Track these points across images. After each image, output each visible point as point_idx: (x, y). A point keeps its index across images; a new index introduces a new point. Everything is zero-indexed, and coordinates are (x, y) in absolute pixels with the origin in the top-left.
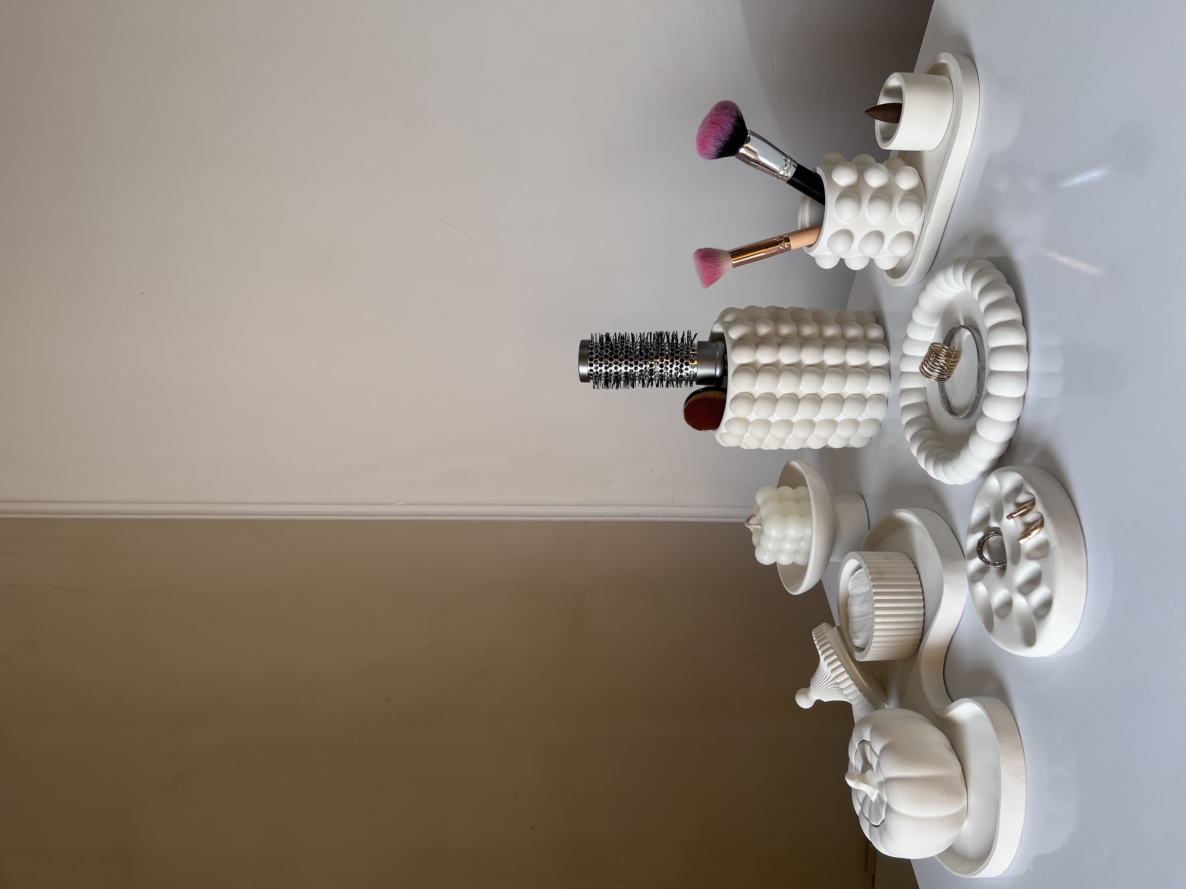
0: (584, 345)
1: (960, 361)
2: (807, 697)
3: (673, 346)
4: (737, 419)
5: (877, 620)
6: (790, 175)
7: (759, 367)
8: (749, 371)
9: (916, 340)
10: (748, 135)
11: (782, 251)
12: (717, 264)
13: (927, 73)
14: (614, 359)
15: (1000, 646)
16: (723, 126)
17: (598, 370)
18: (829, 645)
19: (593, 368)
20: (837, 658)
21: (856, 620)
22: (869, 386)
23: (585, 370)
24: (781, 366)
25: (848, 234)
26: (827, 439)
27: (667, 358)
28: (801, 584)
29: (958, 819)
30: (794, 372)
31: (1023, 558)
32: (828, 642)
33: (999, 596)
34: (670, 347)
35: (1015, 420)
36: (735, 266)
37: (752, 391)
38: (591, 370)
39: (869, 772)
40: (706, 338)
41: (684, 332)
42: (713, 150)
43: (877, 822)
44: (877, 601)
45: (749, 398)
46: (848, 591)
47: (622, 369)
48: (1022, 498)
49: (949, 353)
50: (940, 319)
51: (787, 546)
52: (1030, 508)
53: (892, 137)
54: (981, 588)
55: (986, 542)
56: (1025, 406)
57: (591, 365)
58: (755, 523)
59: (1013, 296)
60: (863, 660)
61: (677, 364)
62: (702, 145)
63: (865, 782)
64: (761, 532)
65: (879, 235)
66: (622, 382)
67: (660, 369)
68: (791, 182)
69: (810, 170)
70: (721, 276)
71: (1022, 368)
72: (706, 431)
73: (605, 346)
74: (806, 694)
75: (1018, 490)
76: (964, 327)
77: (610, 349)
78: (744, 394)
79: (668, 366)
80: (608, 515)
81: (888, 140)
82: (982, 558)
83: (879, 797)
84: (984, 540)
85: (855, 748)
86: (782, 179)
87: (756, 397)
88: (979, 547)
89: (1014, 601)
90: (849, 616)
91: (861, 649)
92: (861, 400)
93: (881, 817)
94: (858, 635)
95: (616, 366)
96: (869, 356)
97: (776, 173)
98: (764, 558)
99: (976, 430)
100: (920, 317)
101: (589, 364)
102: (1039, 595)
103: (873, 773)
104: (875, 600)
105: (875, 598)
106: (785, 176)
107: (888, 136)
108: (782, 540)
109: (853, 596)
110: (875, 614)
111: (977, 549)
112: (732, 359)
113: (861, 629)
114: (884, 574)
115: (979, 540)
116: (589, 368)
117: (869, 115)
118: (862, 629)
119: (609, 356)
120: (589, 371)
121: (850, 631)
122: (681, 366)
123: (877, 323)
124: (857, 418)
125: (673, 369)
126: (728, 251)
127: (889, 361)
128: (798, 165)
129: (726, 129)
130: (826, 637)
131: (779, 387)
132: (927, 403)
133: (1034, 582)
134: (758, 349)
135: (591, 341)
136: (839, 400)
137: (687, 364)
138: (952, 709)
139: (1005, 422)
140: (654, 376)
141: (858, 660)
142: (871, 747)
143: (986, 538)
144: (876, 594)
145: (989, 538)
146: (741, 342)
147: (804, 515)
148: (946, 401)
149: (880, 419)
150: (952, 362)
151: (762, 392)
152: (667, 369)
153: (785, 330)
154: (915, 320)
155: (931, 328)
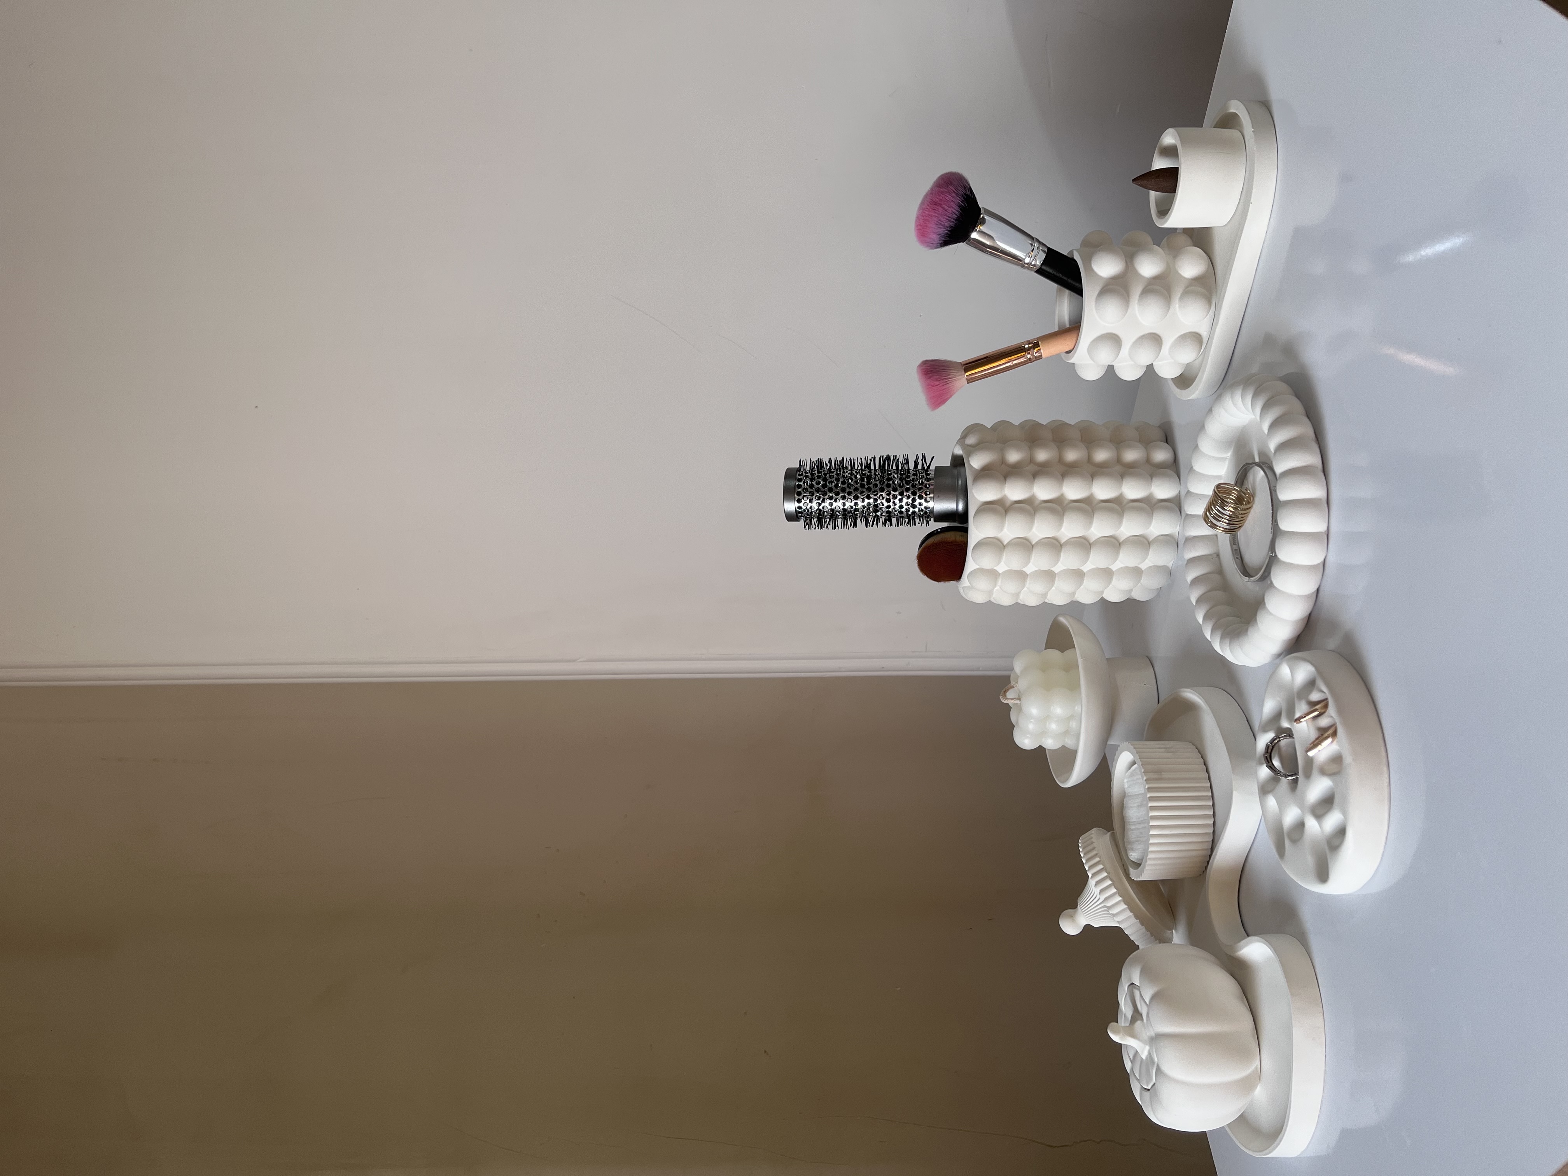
0: (790, 474)
1: (1254, 506)
2: (1074, 921)
3: (904, 474)
4: (981, 571)
5: (1152, 832)
6: (1039, 263)
7: (1008, 504)
8: (994, 512)
9: (1203, 475)
10: (982, 216)
11: (1030, 360)
12: (946, 382)
13: (1214, 127)
14: (828, 492)
15: (1292, 878)
16: (946, 207)
17: (808, 507)
18: (1097, 859)
19: (801, 505)
20: (1106, 876)
21: (1133, 827)
22: (1152, 525)
23: (791, 507)
24: (1037, 502)
25: (1114, 339)
26: (1102, 592)
27: (895, 490)
28: (1070, 775)
29: (1247, 1084)
30: (1053, 511)
31: (1315, 772)
32: (1096, 855)
33: (1291, 816)
34: (899, 475)
35: (1313, 593)
36: (969, 381)
37: (1000, 535)
38: (800, 508)
39: (1138, 1024)
40: (947, 463)
41: (917, 455)
42: (935, 238)
43: (1148, 1086)
44: (1153, 808)
45: (996, 545)
46: (1124, 789)
47: (839, 504)
48: (1315, 696)
49: (1241, 496)
50: (1233, 449)
51: (1053, 726)
52: (1323, 711)
53: (1170, 209)
54: (1271, 802)
55: (1276, 745)
56: (1324, 577)
57: (799, 501)
58: (1013, 697)
59: (1310, 432)
60: (1138, 880)
61: (908, 498)
62: (922, 232)
63: (1133, 1036)
64: (1020, 708)
65: (1155, 339)
66: (840, 520)
67: (886, 504)
68: (1040, 271)
69: (1066, 254)
70: (951, 396)
71: (1321, 527)
72: (946, 582)
73: (817, 476)
74: (1072, 917)
75: (1311, 684)
76: (1258, 465)
77: (823, 481)
78: (989, 539)
79: (897, 501)
80: (843, 670)
81: (1164, 215)
82: (1271, 767)
83: (1150, 1055)
84: (1273, 744)
85: (1124, 990)
86: (1028, 268)
87: (1005, 543)
88: (1267, 752)
89: (1305, 822)
90: (1125, 821)
91: (1137, 865)
92: (1143, 543)
93: (1151, 1079)
94: (1136, 846)
95: (830, 501)
96: (1153, 486)
97: (1020, 260)
98: (1025, 741)
99: (1264, 604)
100: (1206, 445)
101: (796, 499)
102: (1332, 820)
103: (1143, 1024)
104: (1151, 806)
105: (1150, 805)
106: (1032, 264)
107: (1164, 211)
108: (1045, 719)
109: (1130, 796)
110: (1150, 824)
111: (1264, 754)
112: (973, 494)
113: (1137, 839)
114: (1163, 773)
115: (1267, 744)
116: (797, 505)
117: (1138, 185)
118: (1139, 839)
119: (822, 489)
120: (798, 509)
121: (1125, 840)
122: (914, 500)
123: (1167, 442)
124: (1140, 566)
125: (903, 504)
126: (961, 363)
127: (1179, 491)
128: (1049, 249)
129: (951, 212)
130: (1094, 848)
131: (1034, 530)
132: (1218, 555)
133: (1327, 803)
134: (1007, 481)
135: (798, 470)
136: (1114, 544)
137: (921, 497)
138: (1241, 949)
139: (1299, 596)
140: (879, 513)
141: (1133, 879)
142: (1140, 994)
143: (1276, 741)
144: (1152, 799)
145: (1280, 741)
146: (986, 473)
147: (1074, 687)
148: (1239, 557)
149: (1170, 565)
150: (1243, 510)
151: (1012, 536)
152: (895, 504)
153: (1042, 456)
154: (1201, 449)
155: (1223, 459)
